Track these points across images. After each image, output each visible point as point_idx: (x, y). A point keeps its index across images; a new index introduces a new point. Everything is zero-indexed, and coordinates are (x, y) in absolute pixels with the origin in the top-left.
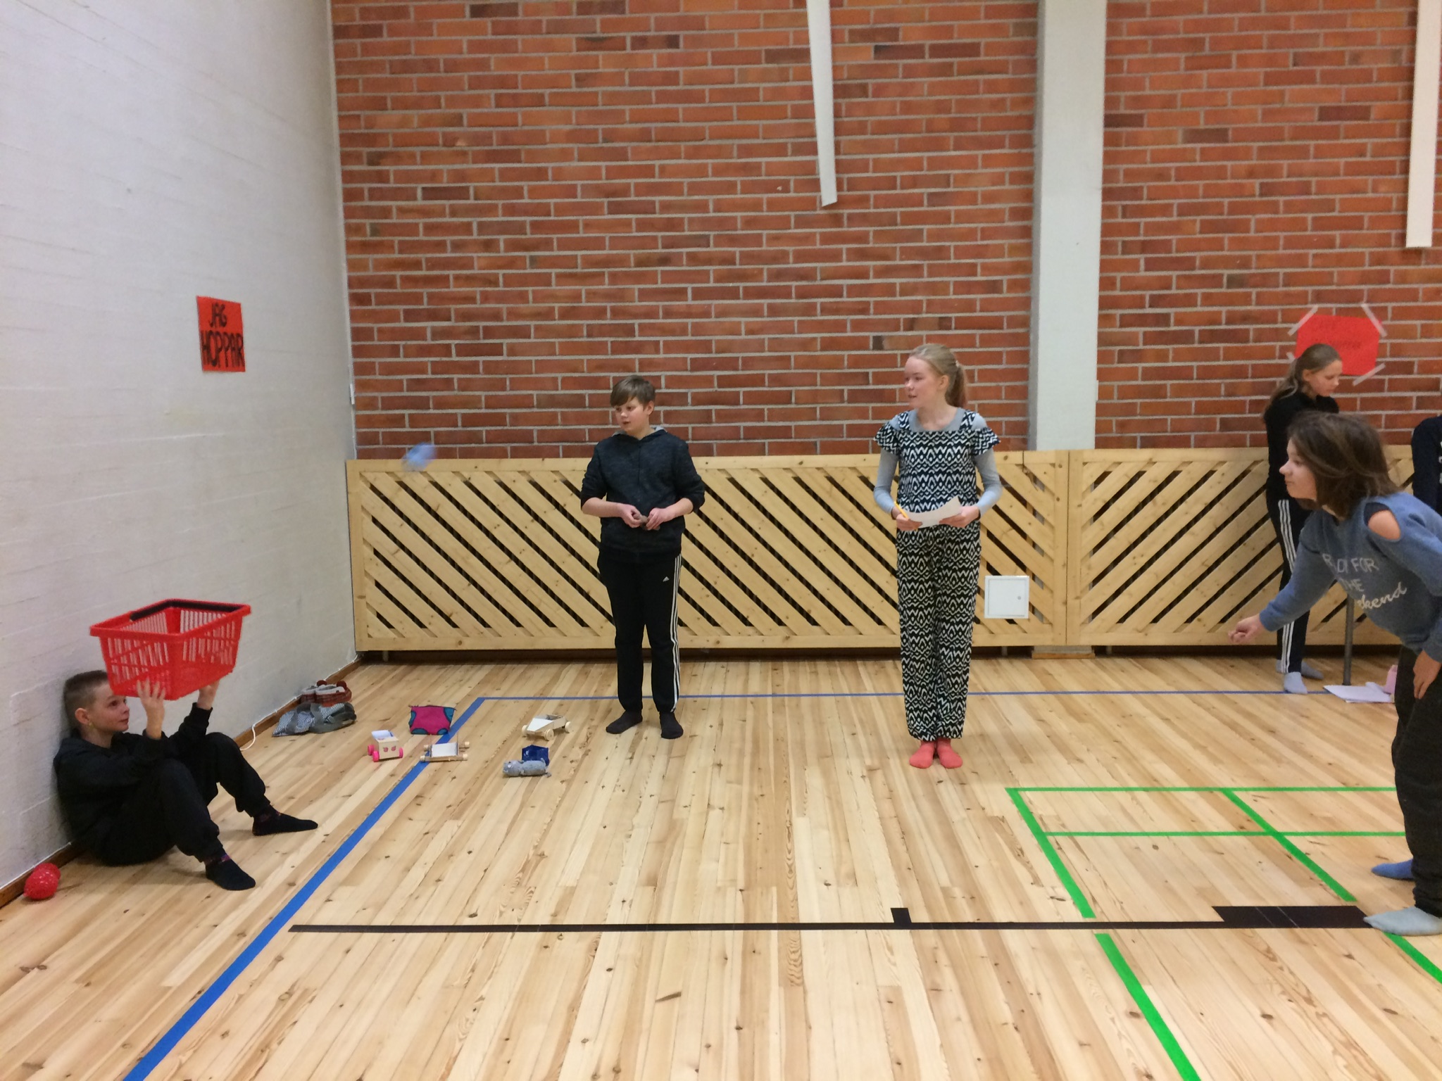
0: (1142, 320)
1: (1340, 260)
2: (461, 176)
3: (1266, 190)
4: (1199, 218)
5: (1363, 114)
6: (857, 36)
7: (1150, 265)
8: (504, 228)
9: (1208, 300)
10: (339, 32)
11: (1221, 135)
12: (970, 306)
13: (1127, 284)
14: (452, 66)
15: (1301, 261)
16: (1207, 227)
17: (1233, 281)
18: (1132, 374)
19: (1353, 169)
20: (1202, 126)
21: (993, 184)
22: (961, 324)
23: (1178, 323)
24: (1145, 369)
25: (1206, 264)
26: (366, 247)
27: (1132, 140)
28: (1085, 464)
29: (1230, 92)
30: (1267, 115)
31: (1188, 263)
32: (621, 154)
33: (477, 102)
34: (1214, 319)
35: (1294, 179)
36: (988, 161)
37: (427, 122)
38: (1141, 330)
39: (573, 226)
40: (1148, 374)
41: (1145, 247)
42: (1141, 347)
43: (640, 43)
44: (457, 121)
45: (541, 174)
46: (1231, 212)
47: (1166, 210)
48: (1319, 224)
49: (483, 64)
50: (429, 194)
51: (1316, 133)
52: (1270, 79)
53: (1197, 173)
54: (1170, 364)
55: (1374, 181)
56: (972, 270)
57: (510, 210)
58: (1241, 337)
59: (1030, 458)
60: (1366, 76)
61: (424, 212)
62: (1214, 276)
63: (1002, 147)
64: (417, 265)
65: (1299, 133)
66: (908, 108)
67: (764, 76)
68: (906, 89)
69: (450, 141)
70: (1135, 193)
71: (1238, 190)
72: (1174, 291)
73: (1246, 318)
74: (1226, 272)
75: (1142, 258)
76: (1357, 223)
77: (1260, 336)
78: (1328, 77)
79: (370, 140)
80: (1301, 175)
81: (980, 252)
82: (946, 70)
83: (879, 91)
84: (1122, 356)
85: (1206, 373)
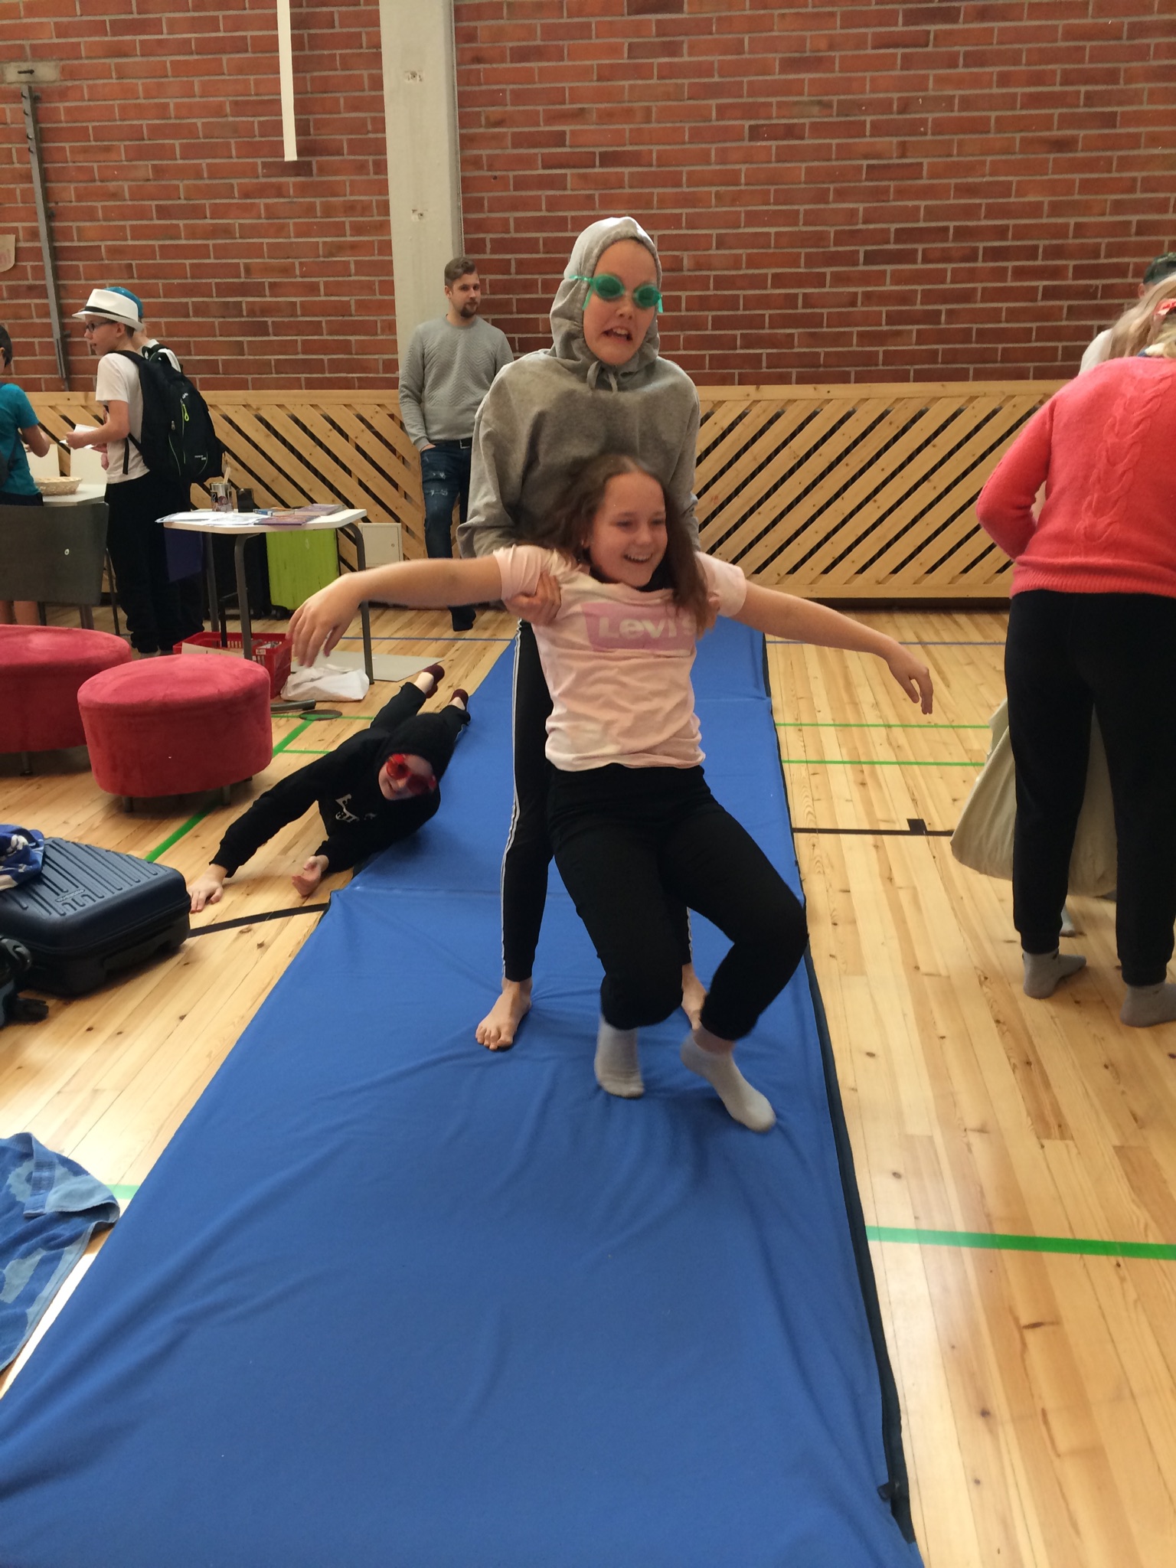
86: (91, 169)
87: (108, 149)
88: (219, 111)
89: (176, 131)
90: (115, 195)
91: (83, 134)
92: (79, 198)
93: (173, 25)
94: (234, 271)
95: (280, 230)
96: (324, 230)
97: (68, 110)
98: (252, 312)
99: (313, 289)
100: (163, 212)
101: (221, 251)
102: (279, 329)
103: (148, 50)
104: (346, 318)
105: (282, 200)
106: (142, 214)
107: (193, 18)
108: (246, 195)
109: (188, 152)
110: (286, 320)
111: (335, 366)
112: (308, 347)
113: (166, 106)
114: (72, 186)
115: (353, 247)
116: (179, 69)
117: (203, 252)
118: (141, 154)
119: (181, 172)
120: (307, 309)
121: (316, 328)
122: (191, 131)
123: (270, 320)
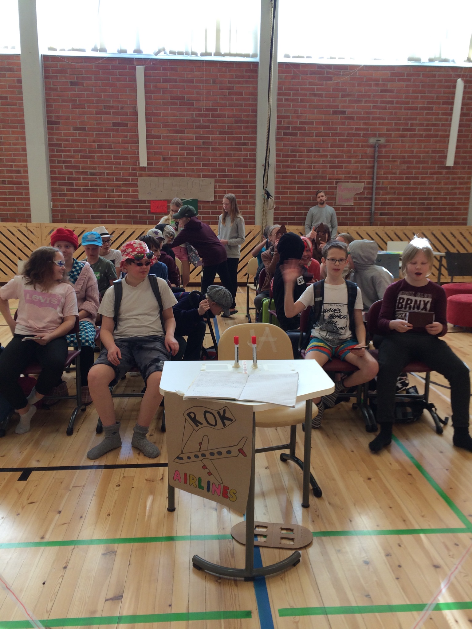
0: (65, 184)
1: (122, 169)
4: (80, 154)
5: (126, 125)
7: (66, 167)
9: (84, 179)
11: (84, 129)
12: (11, 177)
13: (60, 173)
15: (111, 169)
16: (82, 157)
17: (92, 174)
18: (63, 201)
19: (124, 142)
20: (78, 126)
21: (15, 140)
22: (10, 183)
23: (76, 185)
24: (67, 199)
25: (83, 168)
27: (58, 129)
28: (46, 227)
29: (86, 116)
30: (98, 124)
31: (78, 168)
34: (87, 185)
35: (107, 144)
36: (13, 133)
38: (65, 187)
40: (68, 201)
41: (64, 162)
42: (66, 192)
46: (89, 153)
47: (69, 151)
48: (115, 158)
51: (112, 130)
52: (97, 113)
53: (78, 140)
54: (75, 198)
55: (131, 145)
56: (11, 166)
58: (96, 190)
59: (29, 224)
60: (126, 114)
62: (86, 172)
63: (17, 128)
65: (107, 130)
70: (60, 145)
71: (91, 146)
72: (74, 176)
73: (96, 185)
74: (89, 171)
75: (63, 165)
76: (126, 158)
77: (101, 191)
78: (114, 113)
80: (109, 143)
81: (13, 161)
84: (60, 195)
85: (86, 201)
86: (389, 166)
87: (395, 161)
88: (428, 152)
89: (414, 157)
90: (395, 173)
91: (388, 157)
92: (384, 174)
93: (419, 130)
94: (424, 194)
95: (439, 183)
96: (451, 184)
97: (386, 151)
98: (428, 204)
99: (446, 199)
100: (407, 178)
101: (421, 189)
102: (435, 209)
103: (411, 136)
104: (454, 207)
105: (441, 176)
106: (401, 178)
107: (425, 129)
108: (431, 174)
109: (417, 163)
110: (437, 207)
111: (449, 219)
112: (442, 214)
113: (413, 151)
114: (383, 170)
115: (459, 188)
116: (419, 141)
117: (416, 188)
118: (404, 163)
119: (415, 168)
120: (443, 204)
121: (445, 209)
122: (419, 157)
123: (432, 207)
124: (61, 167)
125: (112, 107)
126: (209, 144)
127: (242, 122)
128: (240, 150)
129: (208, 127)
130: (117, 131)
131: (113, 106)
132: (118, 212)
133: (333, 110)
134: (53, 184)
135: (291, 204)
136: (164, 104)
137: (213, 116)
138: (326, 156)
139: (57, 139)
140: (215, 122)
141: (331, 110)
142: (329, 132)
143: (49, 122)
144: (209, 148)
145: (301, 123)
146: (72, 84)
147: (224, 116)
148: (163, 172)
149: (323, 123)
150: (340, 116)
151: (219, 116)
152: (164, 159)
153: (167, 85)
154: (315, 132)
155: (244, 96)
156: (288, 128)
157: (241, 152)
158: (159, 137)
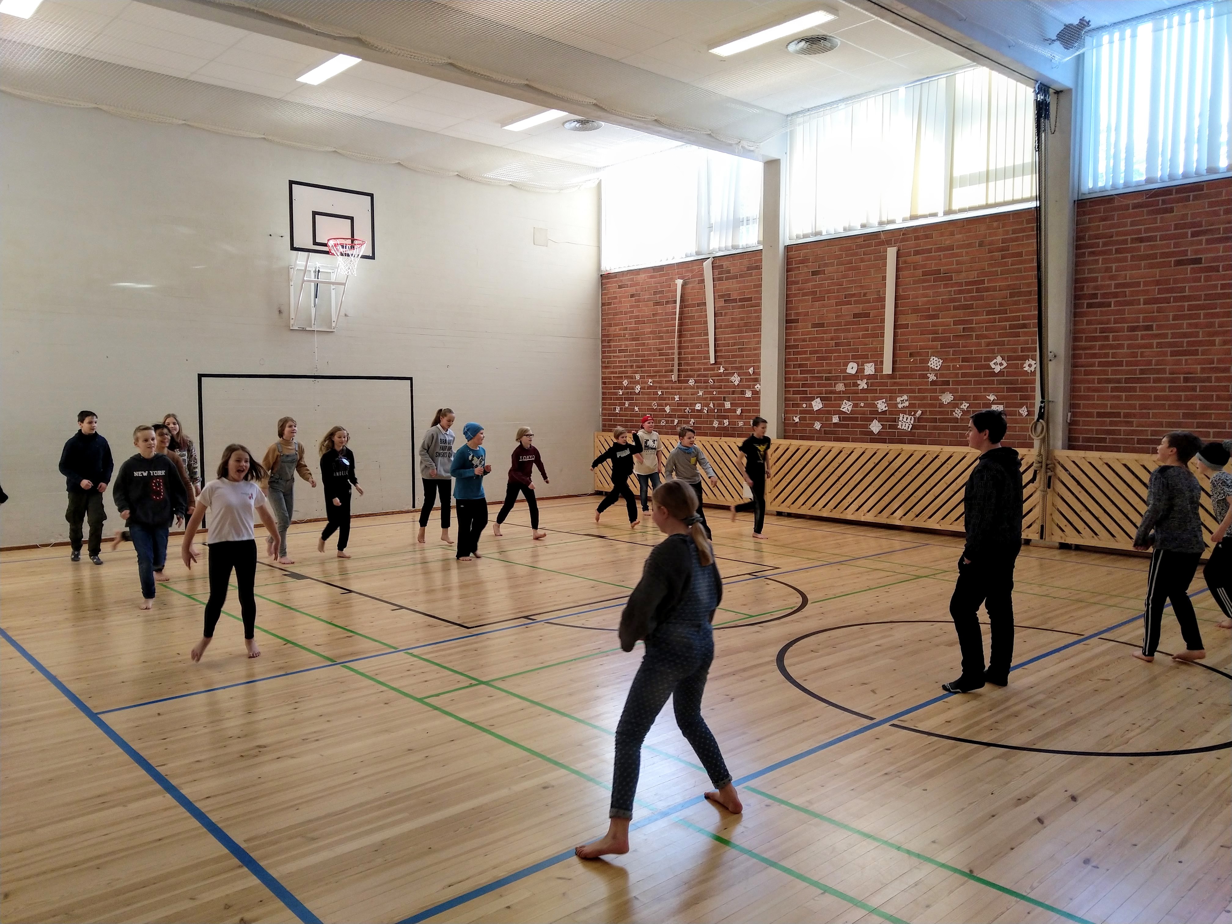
0: (798, 393)
2: (626, 346)
3: (837, 344)
4: (816, 355)
5: (867, 315)
6: (721, 297)
7: (802, 372)
8: (635, 361)
9: (819, 385)
10: (603, 304)
11: (822, 325)
14: (626, 313)
16: (819, 358)
17: (827, 378)
18: (797, 412)
19: (864, 336)
20: (816, 322)
23: (811, 393)
25: (818, 372)
26: (606, 367)
27: (796, 328)
29: (825, 309)
30: (837, 317)
31: (813, 372)
32: (662, 338)
33: (630, 323)
35: (846, 340)
37: (620, 330)
38: (800, 396)
39: (650, 360)
40: (802, 412)
41: (800, 366)
42: (799, 402)
43: (667, 303)
44: (626, 329)
45: (644, 344)
46: (826, 353)
47: (806, 352)
49: (632, 312)
50: (620, 351)
51: (854, 323)
52: (837, 304)
53: (815, 339)
54: (809, 409)
55: (872, 340)
57: (637, 356)
58: (831, 399)
60: (868, 301)
61: (618, 357)
62: (820, 377)
64: (616, 373)
65: (847, 323)
66: (733, 319)
67: (697, 311)
68: (732, 313)
69: (625, 335)
70: (797, 346)
71: (827, 345)
72: (809, 382)
73: (831, 392)
74: (824, 375)
75: (799, 370)
76: (866, 357)
77: (836, 399)
78: (856, 302)
79: (608, 336)
82: (743, 307)
83: (726, 314)
84: (794, 405)
124: (796, 372)
125: (853, 295)
126: (972, 329)
127: (1020, 294)
128: (1017, 335)
129: (970, 307)
130: (858, 323)
131: (855, 294)
132: (854, 426)
133: (1175, 259)
134: (787, 392)
135: (1099, 415)
136: (915, 282)
137: (978, 290)
138: (1165, 336)
139: (795, 340)
140: (982, 298)
141: (1173, 259)
142: (1170, 295)
143: (787, 321)
144: (971, 336)
145: (1117, 286)
146: (814, 273)
147: (994, 289)
148: (909, 373)
149: (1158, 283)
150: (1189, 267)
151: (987, 290)
152: (911, 355)
153: (919, 257)
154: (1142, 299)
155: (1024, 257)
156: (1095, 296)
157: (1019, 338)
158: (906, 326)
